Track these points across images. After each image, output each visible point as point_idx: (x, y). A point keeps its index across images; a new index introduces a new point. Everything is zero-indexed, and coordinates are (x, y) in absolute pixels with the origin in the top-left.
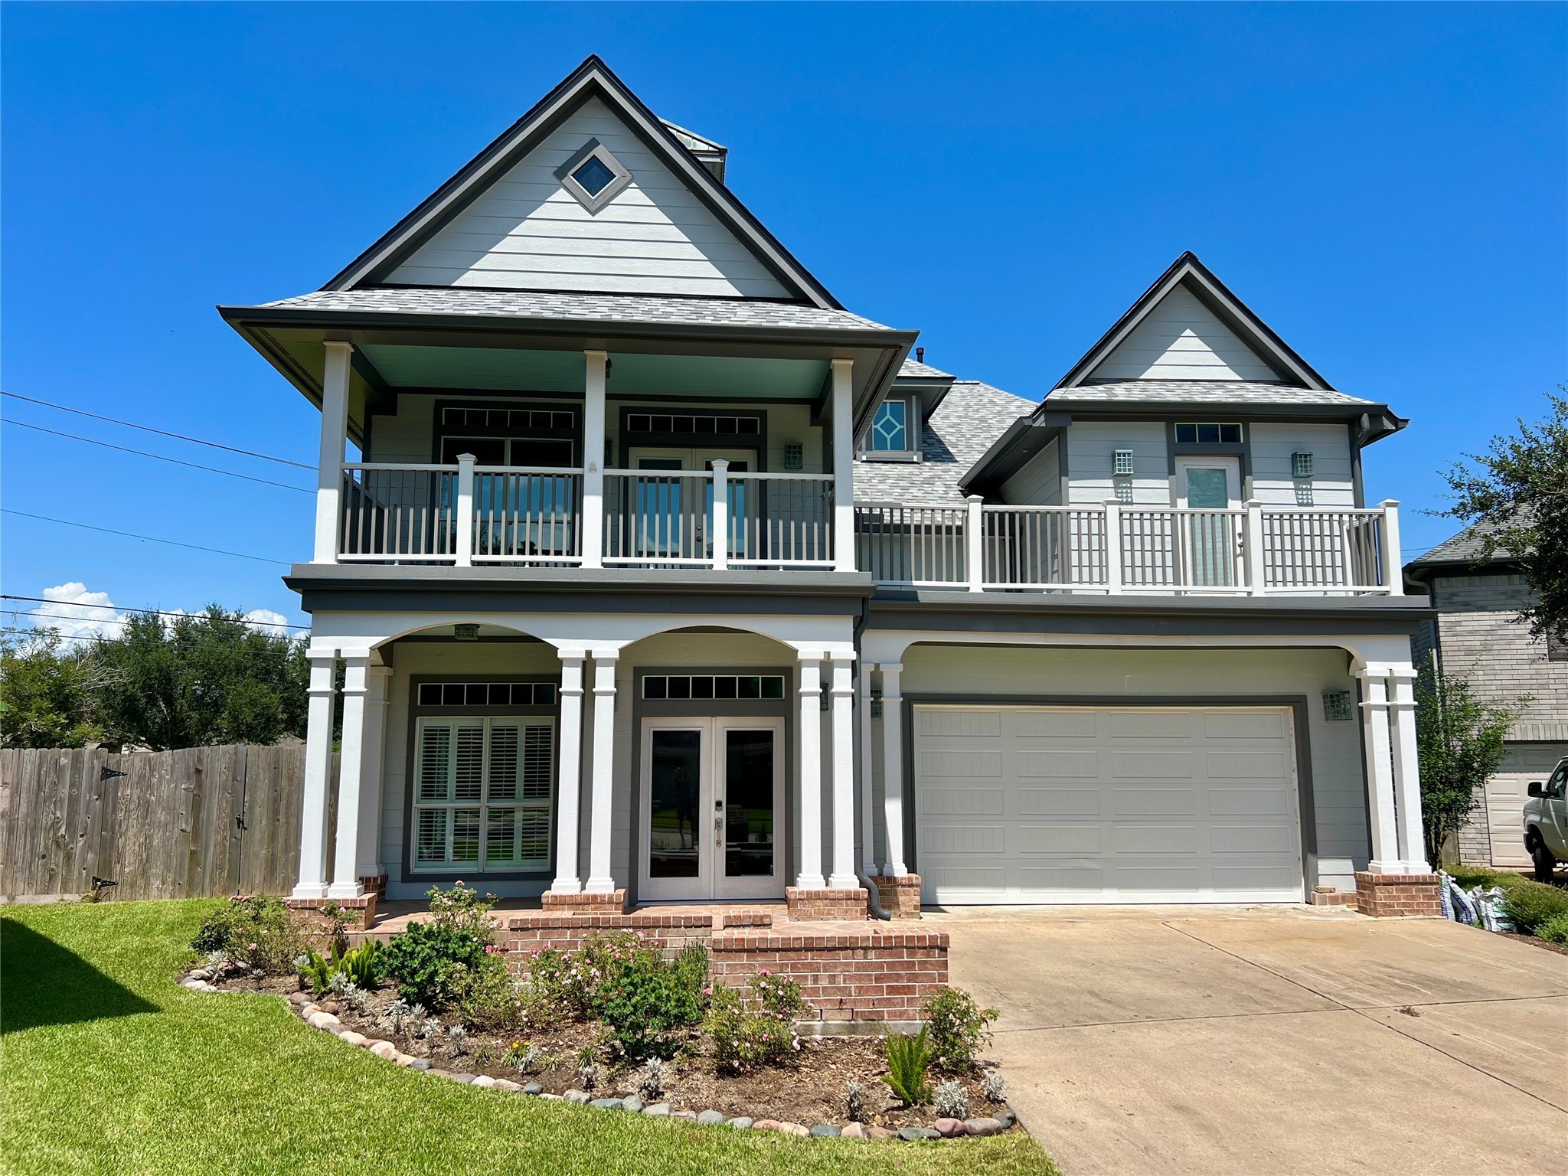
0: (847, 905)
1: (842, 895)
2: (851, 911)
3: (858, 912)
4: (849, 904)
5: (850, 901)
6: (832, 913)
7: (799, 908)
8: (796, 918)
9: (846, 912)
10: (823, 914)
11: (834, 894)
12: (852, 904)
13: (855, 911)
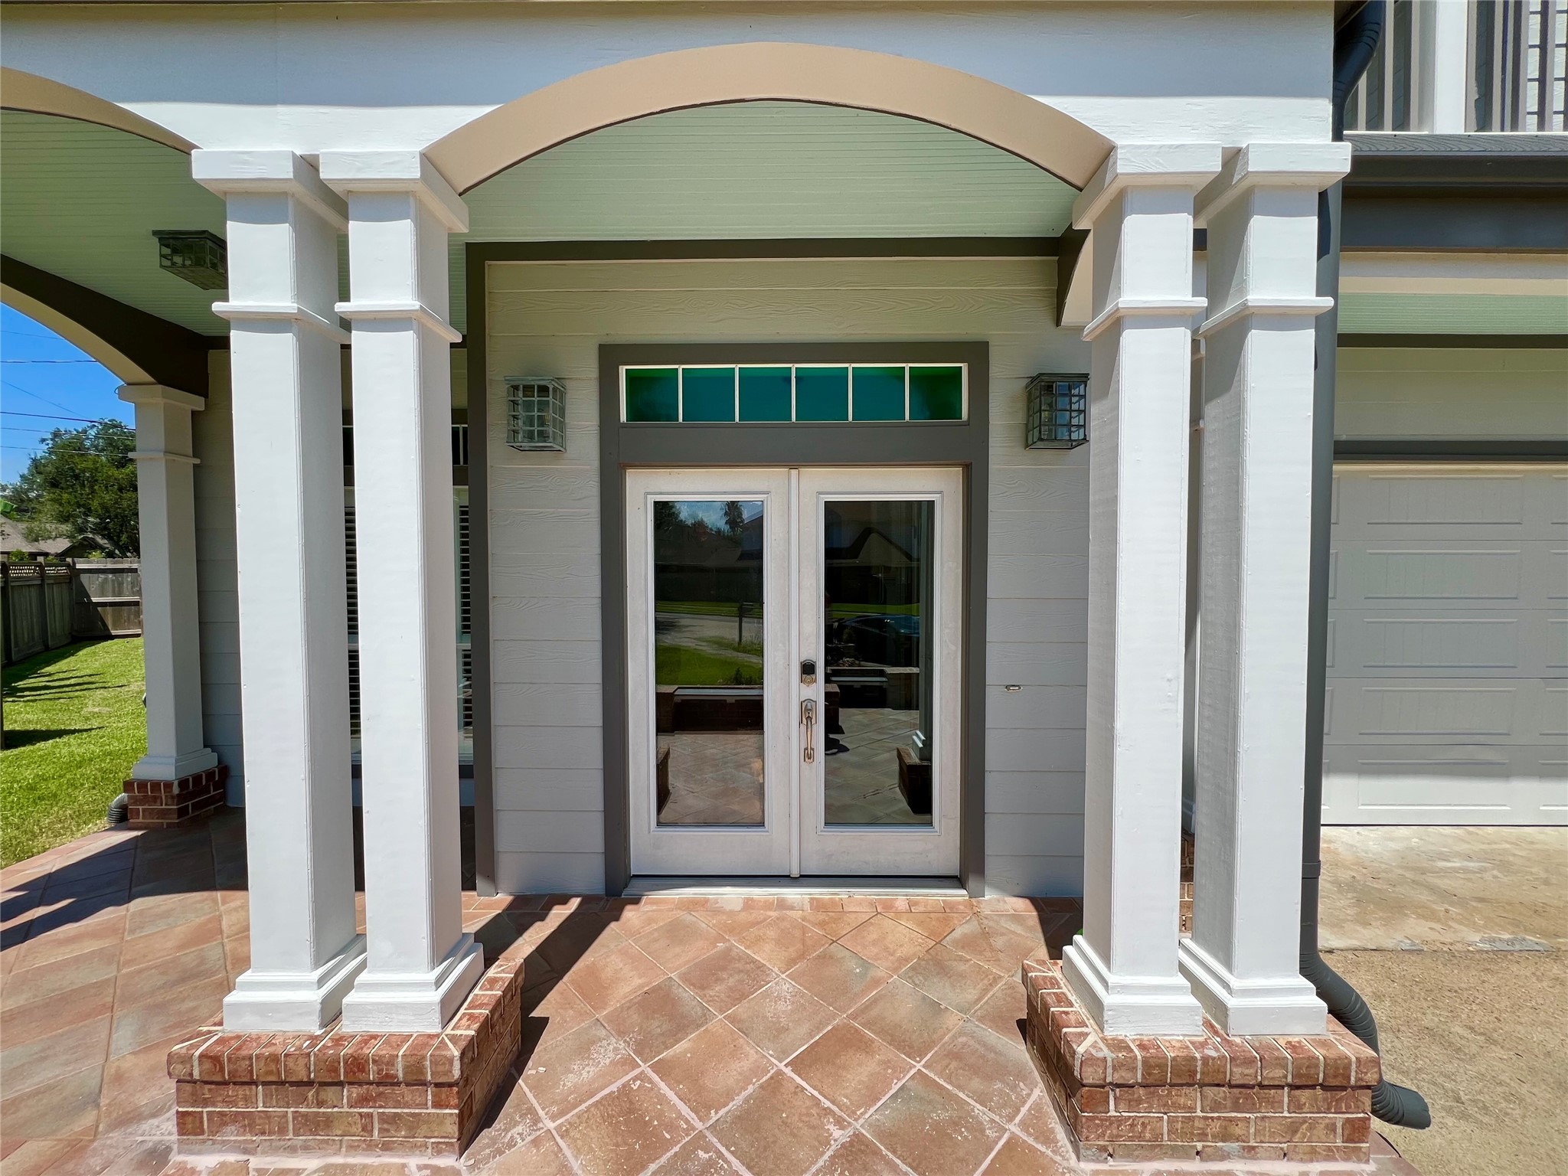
0: (1298, 1105)
1: (1278, 1073)
2: (1311, 1128)
3: (1334, 1130)
4: (1303, 1100)
5: (1308, 1092)
6: (1238, 1131)
7: (1112, 1113)
8: (1104, 1149)
9: (1293, 1128)
10: (1203, 1136)
11: (1251, 1071)
12: (1316, 1100)
13: (1327, 1127)
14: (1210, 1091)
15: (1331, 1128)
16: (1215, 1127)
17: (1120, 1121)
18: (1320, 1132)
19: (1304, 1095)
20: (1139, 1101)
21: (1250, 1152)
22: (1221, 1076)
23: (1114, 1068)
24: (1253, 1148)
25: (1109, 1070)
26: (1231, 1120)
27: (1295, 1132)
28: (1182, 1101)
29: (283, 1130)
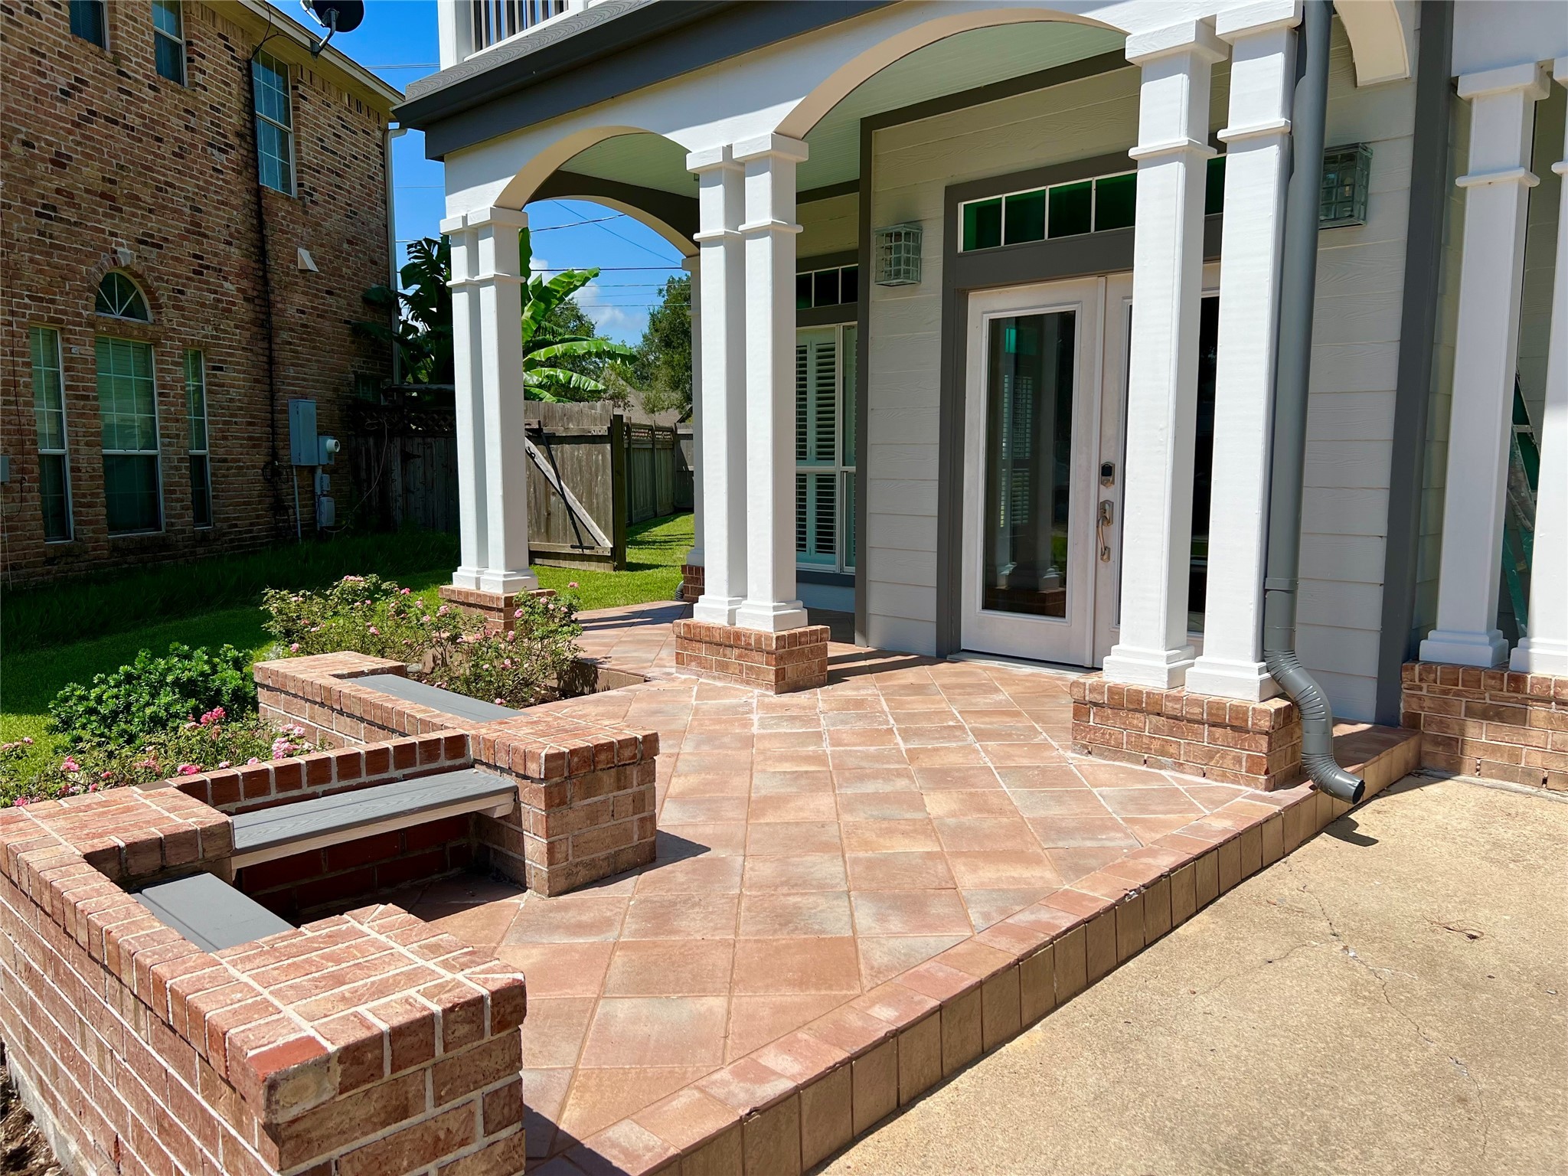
0: (1213, 739)
1: (1197, 710)
2: (1222, 757)
3: (1240, 762)
4: (1217, 736)
5: (1220, 730)
6: (1172, 750)
7: (1091, 723)
8: (1085, 747)
9: (1210, 755)
10: (1148, 750)
11: (1178, 706)
12: (1227, 737)
13: (1234, 758)
14: (1155, 719)
15: (1238, 760)
16: (1156, 745)
17: (1095, 730)
18: (1228, 762)
19: (1218, 732)
20: (1108, 718)
21: (1179, 767)
22: (1159, 707)
23: (1090, 691)
24: (1182, 764)
25: (1087, 692)
26: (1167, 741)
27: (1212, 758)
28: (1135, 722)
29: (711, 668)
